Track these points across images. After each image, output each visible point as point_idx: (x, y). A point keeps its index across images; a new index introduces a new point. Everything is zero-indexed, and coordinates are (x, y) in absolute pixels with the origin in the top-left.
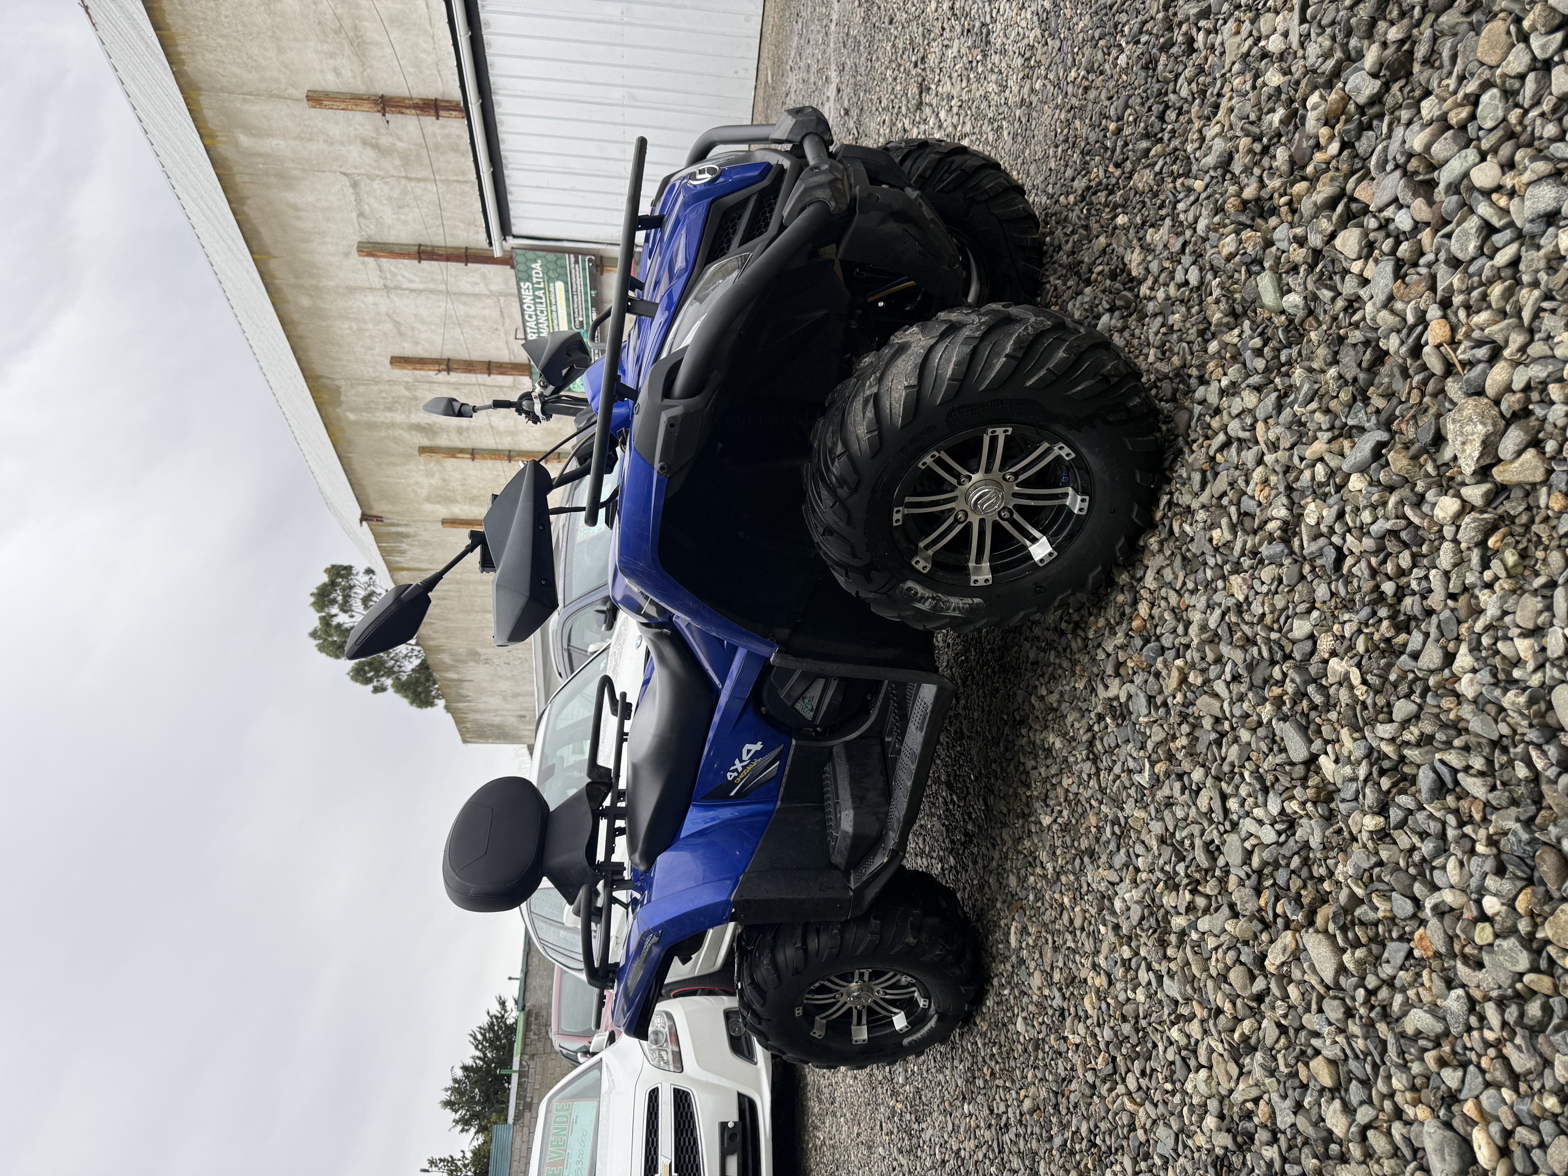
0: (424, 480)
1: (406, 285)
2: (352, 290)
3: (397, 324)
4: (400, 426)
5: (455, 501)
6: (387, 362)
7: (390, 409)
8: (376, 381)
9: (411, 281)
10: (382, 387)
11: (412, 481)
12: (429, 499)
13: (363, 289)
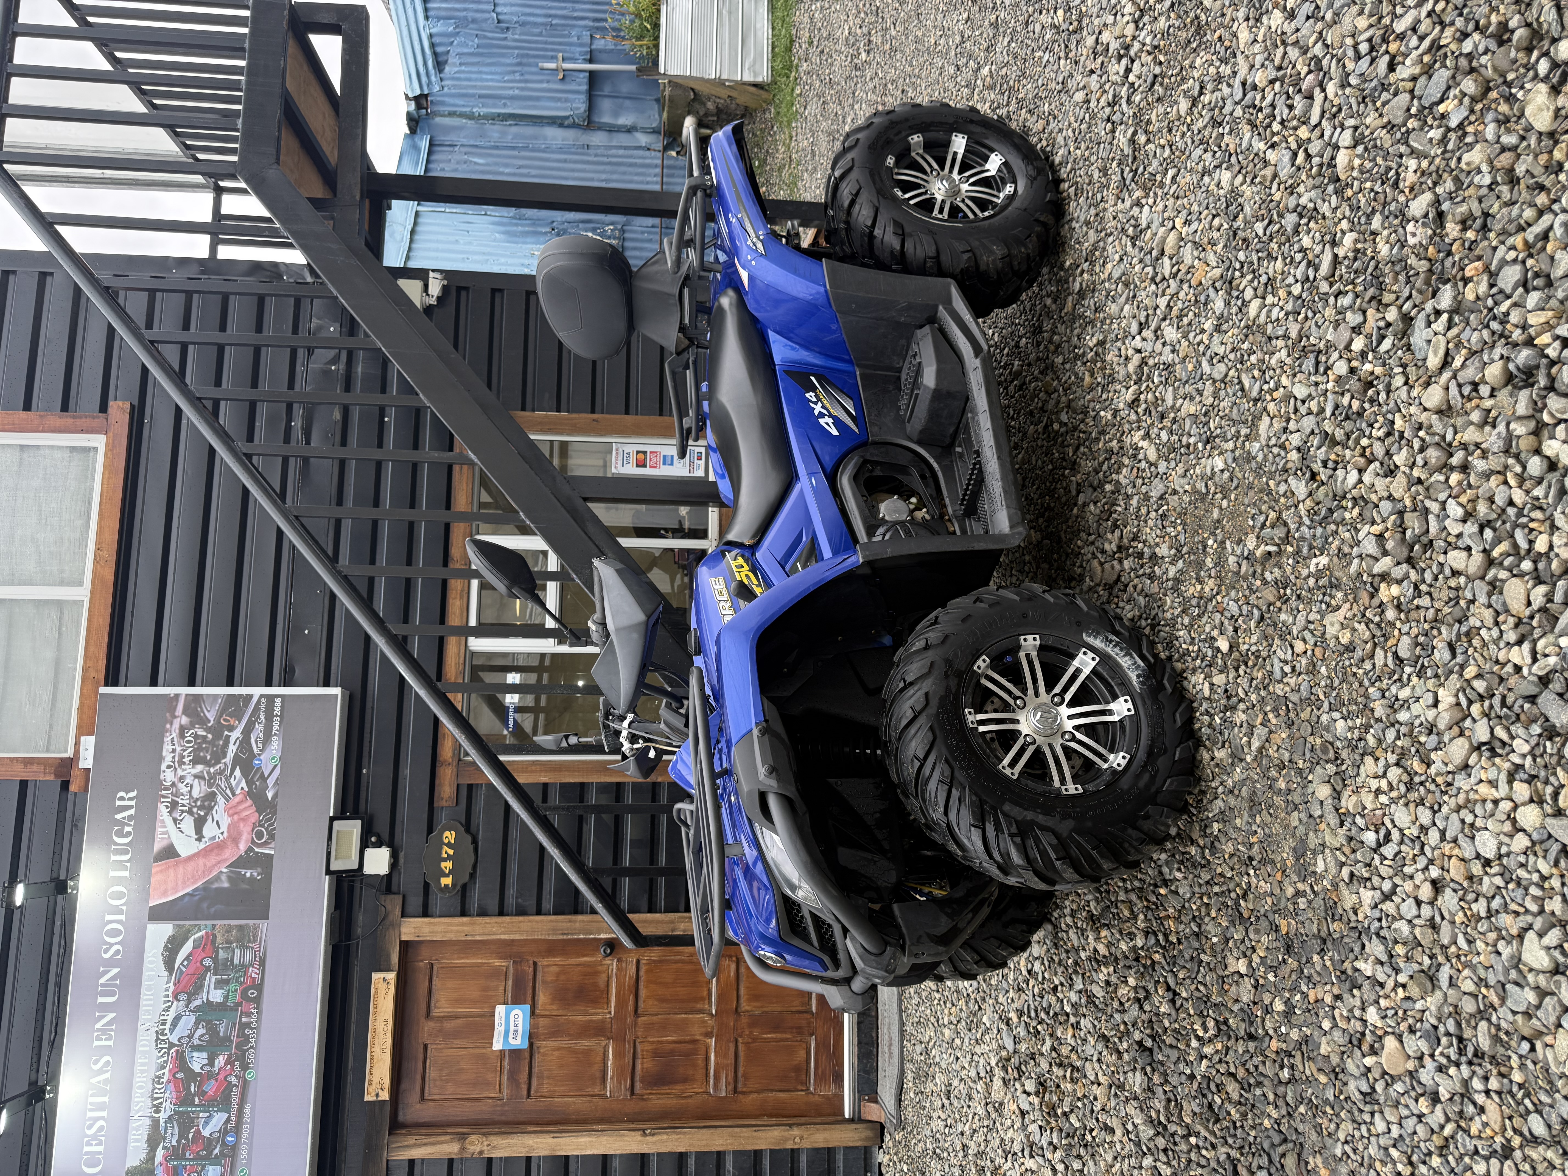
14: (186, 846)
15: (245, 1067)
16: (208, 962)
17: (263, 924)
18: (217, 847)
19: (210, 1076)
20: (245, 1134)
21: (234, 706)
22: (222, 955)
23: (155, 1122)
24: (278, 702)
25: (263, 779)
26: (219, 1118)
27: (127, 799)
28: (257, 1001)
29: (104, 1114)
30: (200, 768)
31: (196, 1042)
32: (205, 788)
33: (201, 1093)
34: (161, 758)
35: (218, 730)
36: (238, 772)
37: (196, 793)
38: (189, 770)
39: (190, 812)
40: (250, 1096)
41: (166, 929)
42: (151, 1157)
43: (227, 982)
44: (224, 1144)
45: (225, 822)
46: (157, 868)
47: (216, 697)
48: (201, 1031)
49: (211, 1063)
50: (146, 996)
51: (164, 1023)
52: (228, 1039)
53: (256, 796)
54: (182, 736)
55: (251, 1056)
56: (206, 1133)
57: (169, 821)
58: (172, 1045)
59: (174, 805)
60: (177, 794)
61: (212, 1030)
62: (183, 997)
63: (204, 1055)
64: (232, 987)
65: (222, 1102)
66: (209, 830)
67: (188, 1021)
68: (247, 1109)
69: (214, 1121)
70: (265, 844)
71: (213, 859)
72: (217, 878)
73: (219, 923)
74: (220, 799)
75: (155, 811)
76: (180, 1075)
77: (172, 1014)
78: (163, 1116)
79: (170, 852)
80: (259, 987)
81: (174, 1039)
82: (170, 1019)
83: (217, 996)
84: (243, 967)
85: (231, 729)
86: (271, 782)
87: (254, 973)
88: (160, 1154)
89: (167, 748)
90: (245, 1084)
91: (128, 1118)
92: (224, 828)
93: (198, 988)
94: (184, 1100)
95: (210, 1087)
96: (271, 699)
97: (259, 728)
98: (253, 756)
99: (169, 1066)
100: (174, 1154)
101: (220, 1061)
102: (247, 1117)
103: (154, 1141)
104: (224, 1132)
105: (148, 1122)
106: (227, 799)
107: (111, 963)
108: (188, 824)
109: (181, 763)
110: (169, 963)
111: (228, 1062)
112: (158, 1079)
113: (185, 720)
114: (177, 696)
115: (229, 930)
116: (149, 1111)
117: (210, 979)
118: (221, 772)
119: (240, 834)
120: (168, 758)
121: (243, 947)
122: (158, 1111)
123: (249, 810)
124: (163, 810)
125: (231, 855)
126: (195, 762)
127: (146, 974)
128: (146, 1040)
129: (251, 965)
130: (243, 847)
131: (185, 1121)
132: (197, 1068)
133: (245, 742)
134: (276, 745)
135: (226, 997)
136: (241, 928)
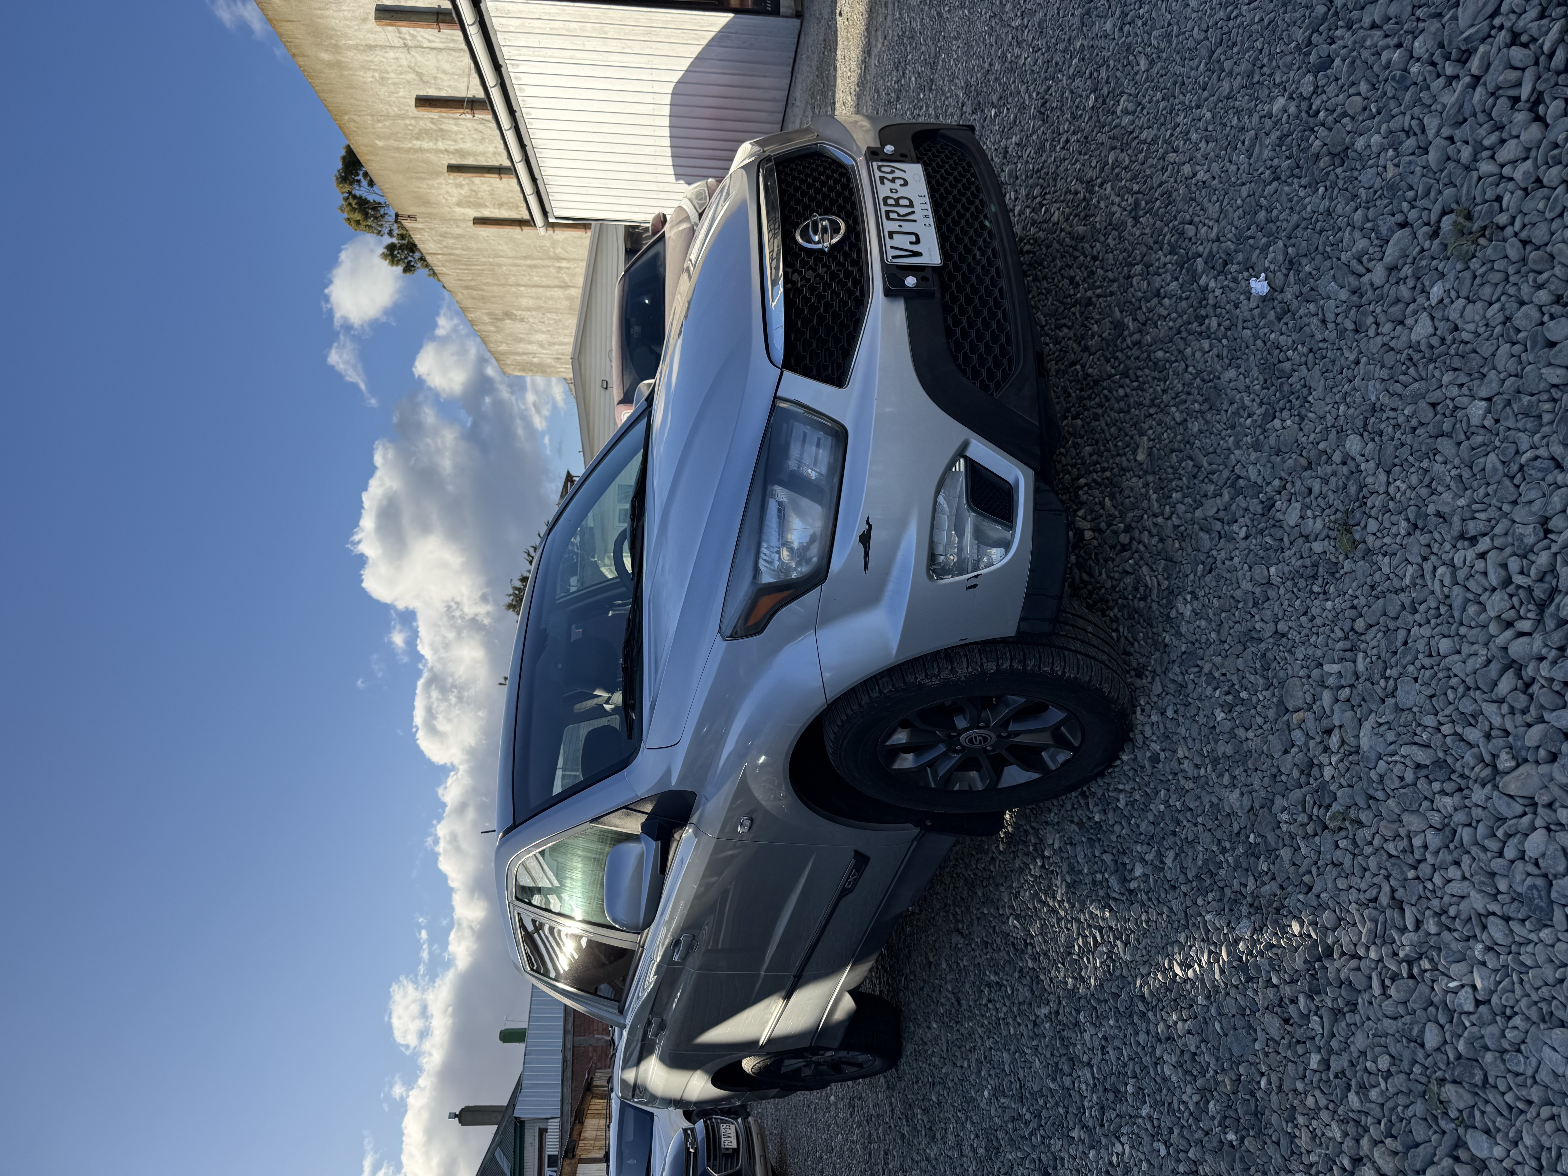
0: (455, 191)
1: (426, 44)
2: (371, 48)
3: (420, 75)
4: (428, 151)
5: (486, 206)
6: (413, 102)
7: (417, 139)
8: (403, 117)
9: (430, 41)
10: (408, 122)
11: (443, 191)
12: (459, 204)
13: (382, 47)
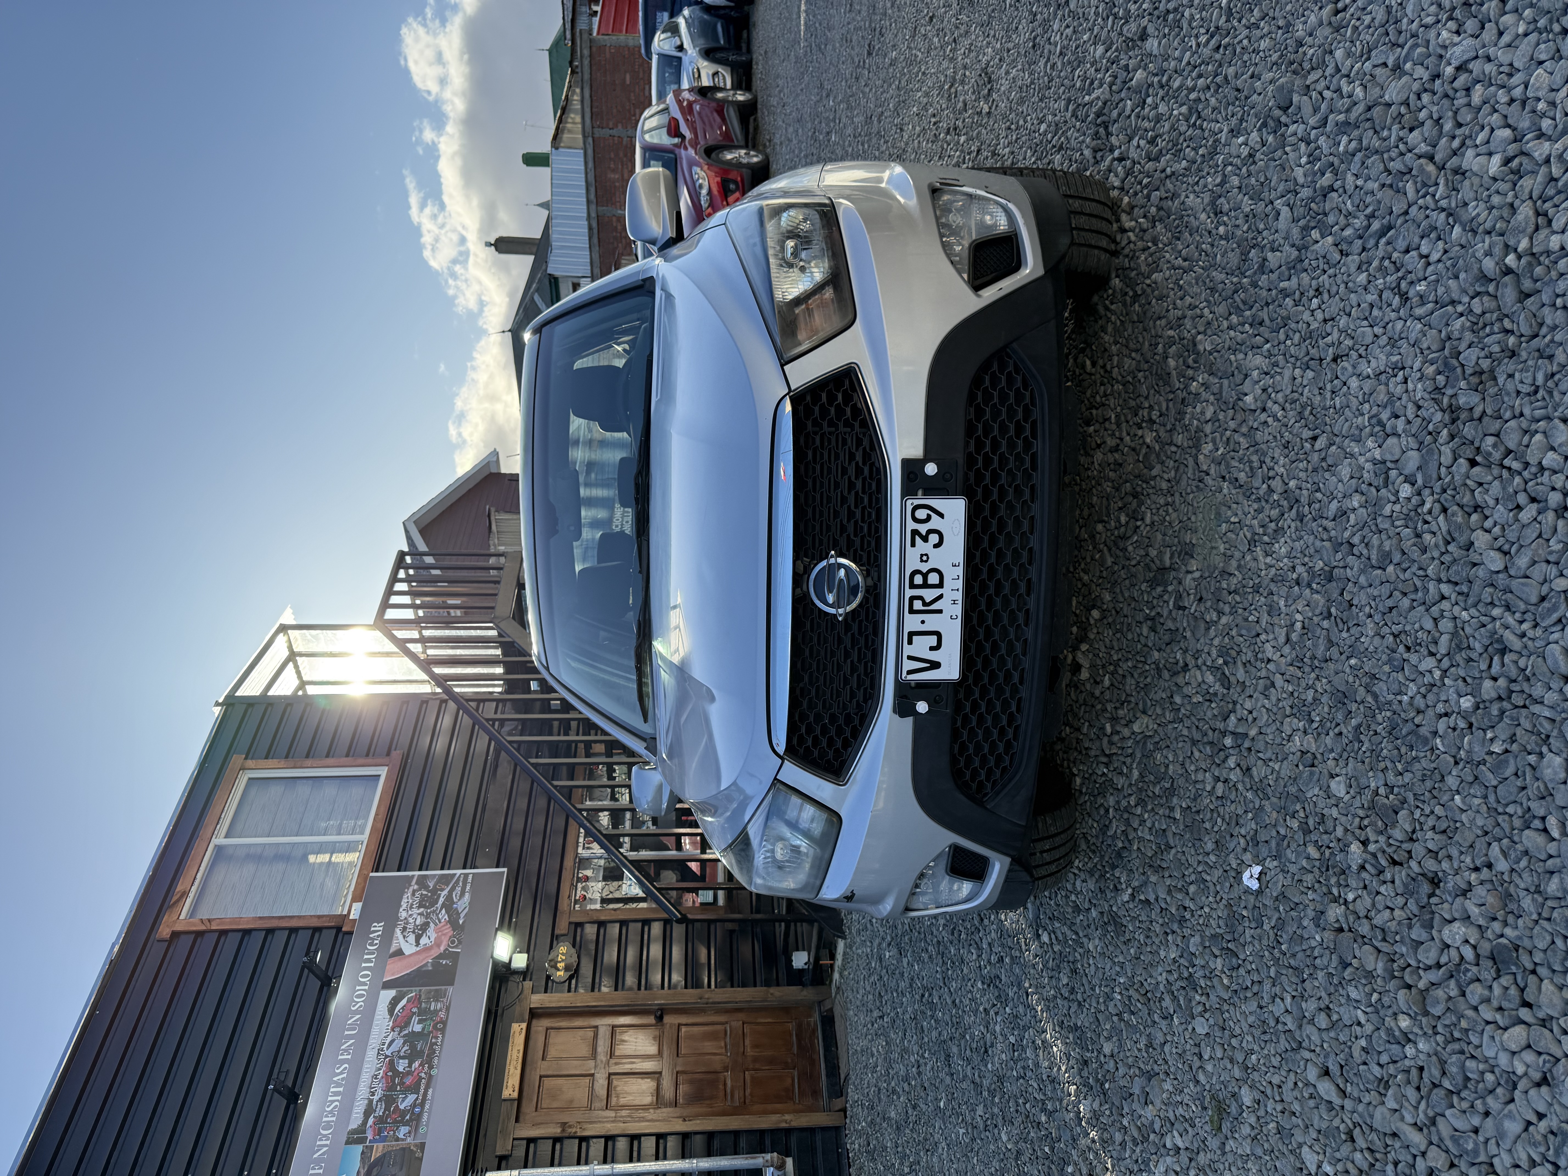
14: (409, 948)
15: (431, 1067)
16: (414, 1010)
17: (450, 989)
18: (427, 949)
19: (409, 1073)
20: (427, 1107)
21: (445, 880)
22: (423, 1005)
23: (371, 1102)
24: (470, 877)
25: (458, 914)
26: (411, 1098)
27: (378, 927)
28: (443, 1031)
29: (339, 1098)
30: (422, 910)
31: (402, 1054)
32: (424, 920)
33: (402, 1083)
34: (400, 906)
35: (435, 892)
36: (443, 911)
37: (418, 922)
38: (416, 911)
39: (414, 932)
40: (433, 1084)
41: (392, 993)
42: (365, 1122)
43: (425, 1020)
44: (413, 1113)
45: (433, 936)
46: (390, 961)
47: (435, 875)
48: (406, 1048)
49: (410, 1066)
50: (375, 1030)
51: (384, 1044)
52: (422, 1052)
53: (453, 922)
54: (413, 894)
55: (436, 1060)
56: (402, 1107)
57: (401, 937)
58: (387, 1056)
59: (404, 929)
60: (407, 923)
61: (413, 1047)
62: (398, 1029)
63: (407, 1061)
64: (428, 1022)
65: (415, 1089)
66: (424, 941)
67: (399, 1042)
68: (430, 1092)
69: (407, 1100)
70: (456, 947)
71: (424, 955)
72: (426, 965)
73: (424, 989)
74: (432, 925)
75: (393, 932)
76: (390, 1074)
77: (389, 1039)
78: (376, 1098)
79: (399, 953)
80: (444, 1023)
81: (388, 1053)
82: (387, 1042)
83: (418, 1028)
84: (436, 1012)
85: (442, 890)
86: (462, 915)
87: (442, 1015)
88: (371, 1121)
89: (405, 900)
90: (430, 1077)
91: (353, 1100)
92: (432, 939)
93: (407, 1024)
94: (390, 1088)
95: (408, 1081)
96: (466, 875)
97: (459, 889)
98: (454, 903)
99: (384, 1068)
100: (380, 1120)
101: (416, 1064)
102: (429, 1097)
103: (369, 1111)
104: (414, 1105)
105: (366, 1102)
106: (436, 925)
107: (356, 1012)
108: (412, 938)
109: (411, 908)
110: (391, 1011)
111: (422, 1065)
112: (375, 1076)
113: (416, 887)
114: (413, 876)
115: (429, 992)
116: (367, 1095)
117: (415, 1019)
118: (434, 912)
119: (441, 942)
120: (404, 905)
121: (437, 1001)
122: (373, 1095)
123: (449, 931)
124: (398, 932)
125: (435, 953)
126: (419, 907)
127: (376, 1017)
128: (371, 1055)
129: (441, 1010)
130: (442, 948)
131: (389, 1100)
132: (401, 1069)
133: (449, 897)
134: (467, 896)
135: (423, 1029)
136: (436, 991)
